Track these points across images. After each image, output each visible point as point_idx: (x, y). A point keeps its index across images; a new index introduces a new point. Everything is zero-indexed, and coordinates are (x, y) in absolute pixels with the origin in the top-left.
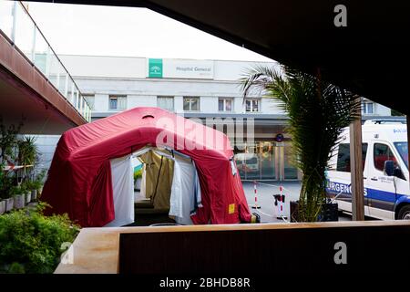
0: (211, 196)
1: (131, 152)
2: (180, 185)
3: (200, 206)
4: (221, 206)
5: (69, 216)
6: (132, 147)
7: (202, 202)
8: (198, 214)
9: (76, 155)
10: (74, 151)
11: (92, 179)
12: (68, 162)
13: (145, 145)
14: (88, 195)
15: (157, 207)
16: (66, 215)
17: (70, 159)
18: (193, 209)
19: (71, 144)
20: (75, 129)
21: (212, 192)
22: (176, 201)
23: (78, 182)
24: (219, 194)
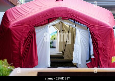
0: (100, 51)
1: (48, 23)
2: (80, 44)
3: (93, 57)
4: (106, 57)
5: (8, 61)
6: (49, 19)
7: (94, 55)
8: (91, 63)
9: (14, 24)
10: (13, 22)
11: (24, 39)
12: (9, 29)
13: (57, 18)
14: (21, 49)
15: (66, 58)
16: (6, 60)
17: (10, 27)
18: (88, 59)
19: (11, 18)
20: (13, 8)
21: (101, 49)
22: (77, 54)
23: (15, 41)
24: (105, 50)
